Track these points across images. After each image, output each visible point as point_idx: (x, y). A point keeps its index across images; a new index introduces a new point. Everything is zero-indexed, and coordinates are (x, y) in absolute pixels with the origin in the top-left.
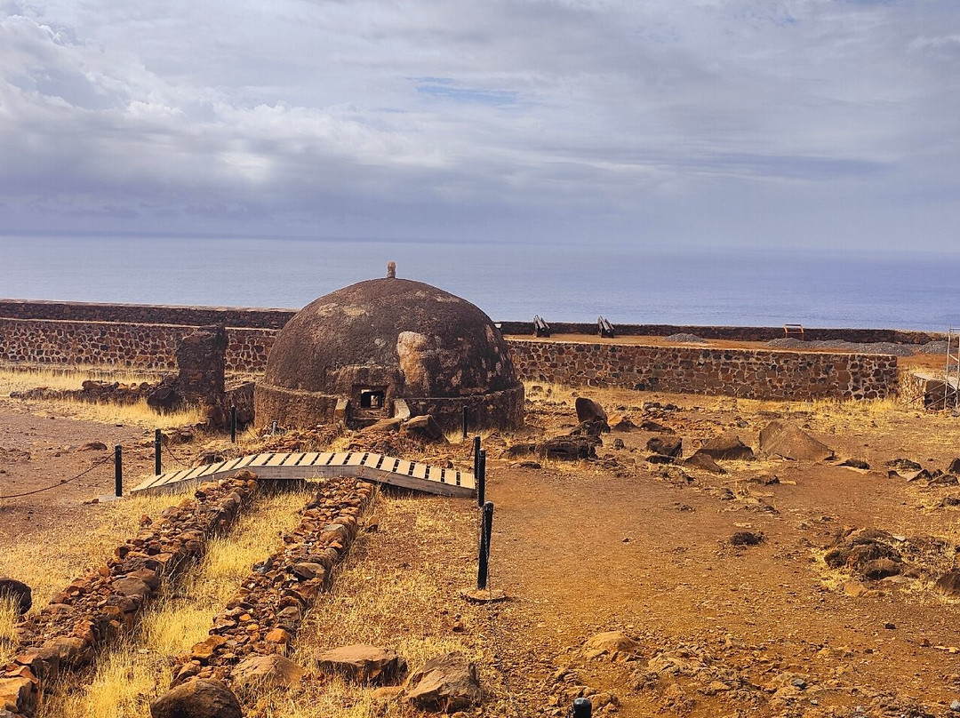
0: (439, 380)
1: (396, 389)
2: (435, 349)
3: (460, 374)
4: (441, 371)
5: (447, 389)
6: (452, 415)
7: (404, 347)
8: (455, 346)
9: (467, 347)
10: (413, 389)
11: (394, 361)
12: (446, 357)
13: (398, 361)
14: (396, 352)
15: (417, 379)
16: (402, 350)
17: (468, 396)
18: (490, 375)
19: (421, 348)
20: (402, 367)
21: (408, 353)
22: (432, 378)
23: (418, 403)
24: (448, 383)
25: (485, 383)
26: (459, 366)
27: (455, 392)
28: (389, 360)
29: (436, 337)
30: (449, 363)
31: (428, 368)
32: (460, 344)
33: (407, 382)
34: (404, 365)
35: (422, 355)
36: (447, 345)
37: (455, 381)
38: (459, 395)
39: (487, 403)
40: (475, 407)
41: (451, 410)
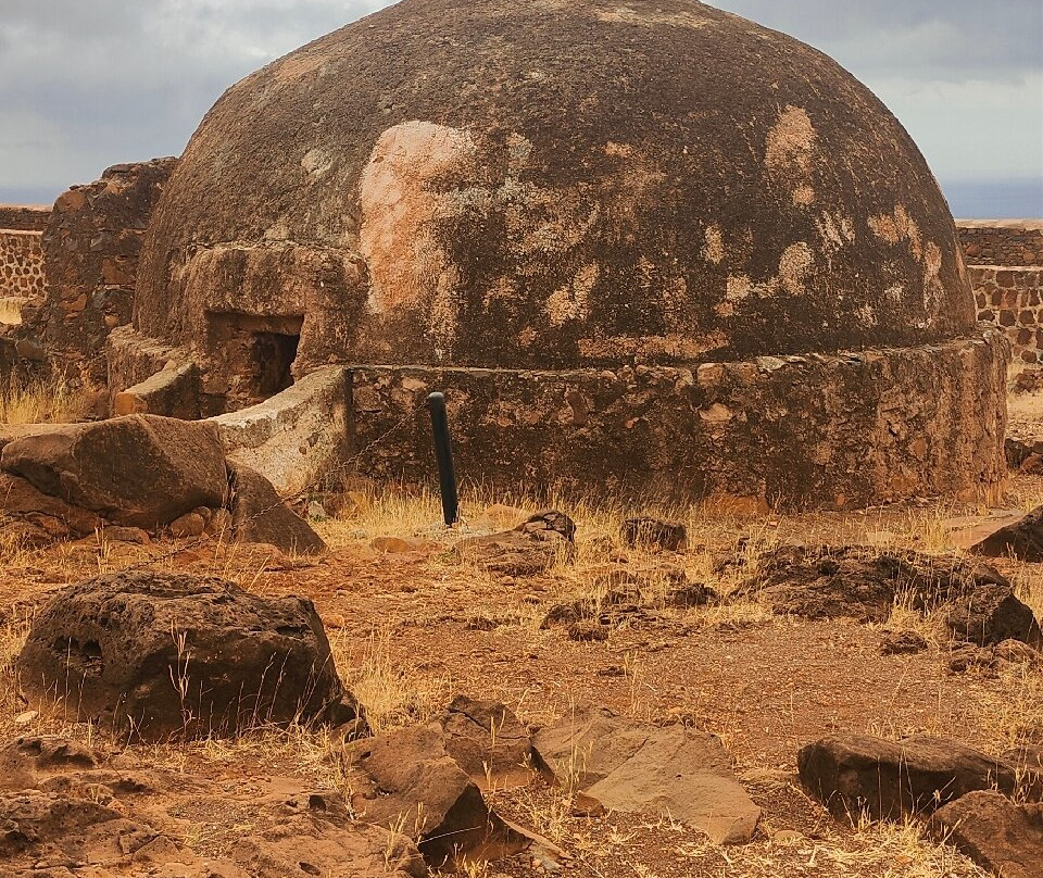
0: (497, 302)
1: (331, 330)
2: (497, 185)
3: (588, 276)
4: (504, 265)
5: (528, 335)
6: (534, 437)
7: (388, 178)
8: (585, 175)
9: (642, 179)
10: (393, 328)
11: (342, 226)
12: (540, 213)
13: (355, 230)
14: (357, 194)
15: (412, 297)
16: (378, 186)
17: (615, 364)
18: (738, 288)
19: (446, 182)
20: (366, 248)
21: (395, 196)
22: (470, 290)
23: (396, 382)
24: (531, 312)
25: (710, 322)
26: (593, 249)
27: (561, 347)
28: (329, 223)
29: (516, 140)
30: (544, 237)
31: (456, 255)
32: (613, 166)
33: (375, 304)
34: (371, 243)
35: (448, 205)
36: (550, 170)
37: (562, 306)
38: (574, 360)
39: (699, 397)
40: (641, 410)
41: (530, 417)
